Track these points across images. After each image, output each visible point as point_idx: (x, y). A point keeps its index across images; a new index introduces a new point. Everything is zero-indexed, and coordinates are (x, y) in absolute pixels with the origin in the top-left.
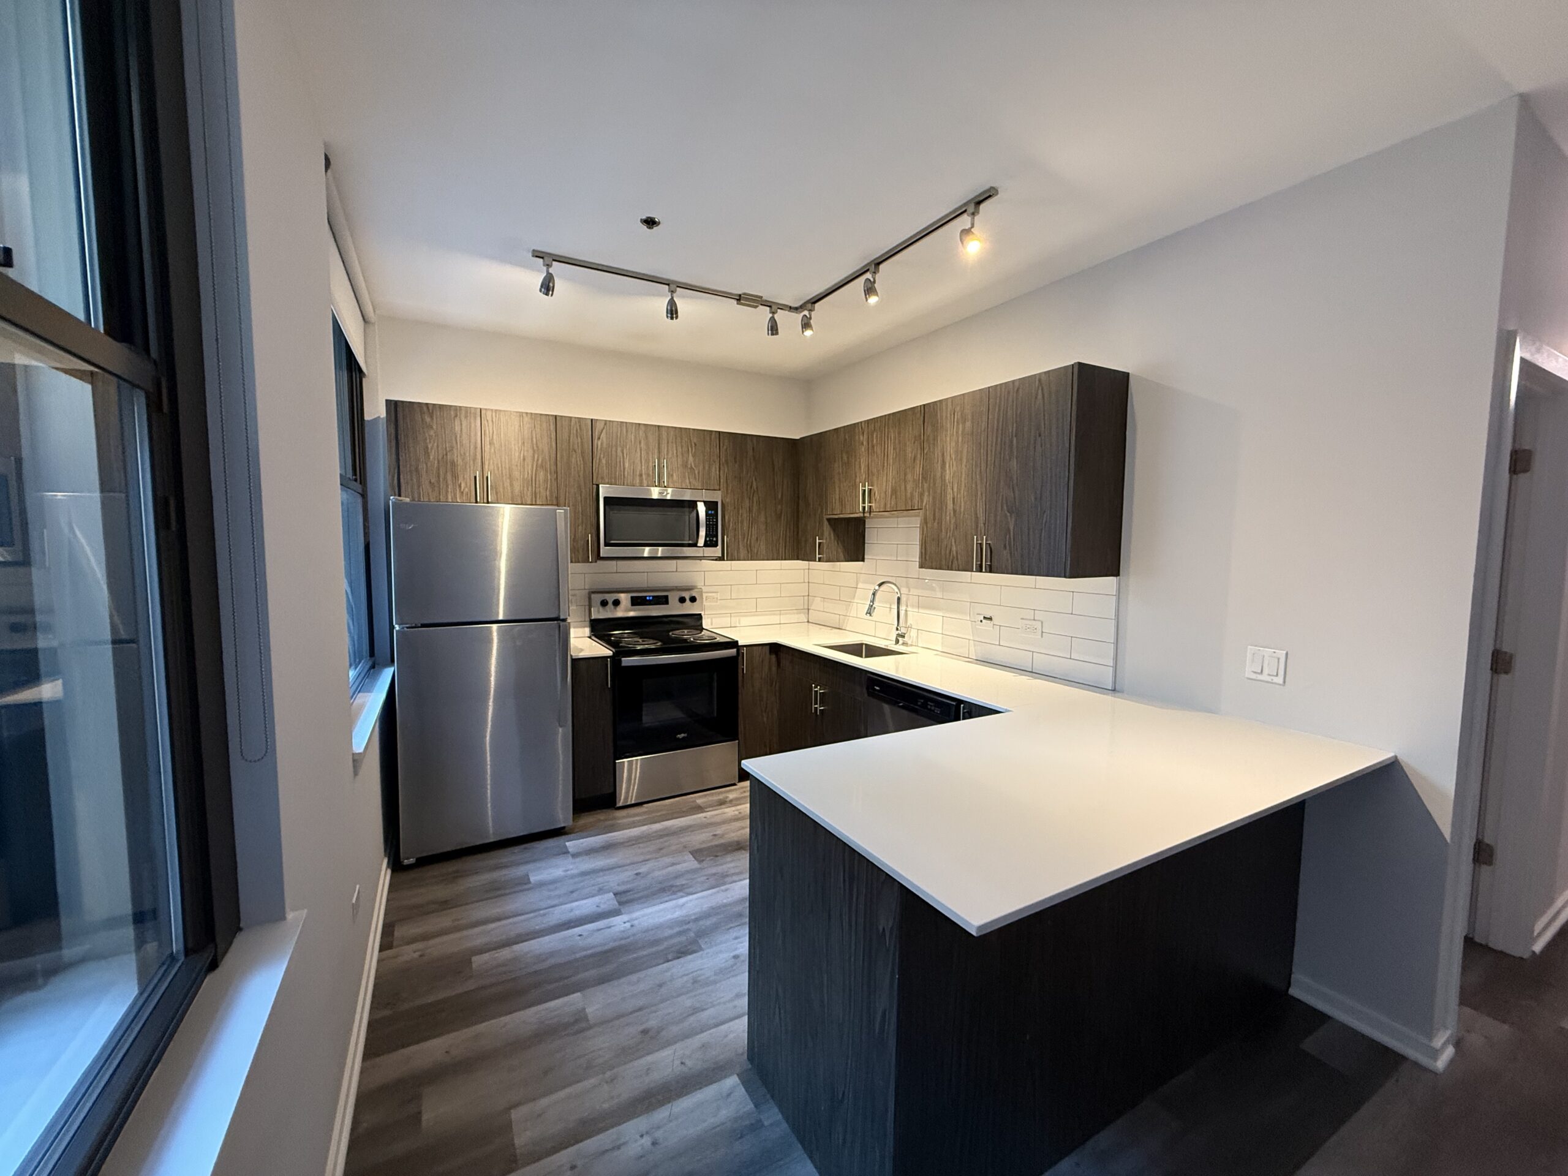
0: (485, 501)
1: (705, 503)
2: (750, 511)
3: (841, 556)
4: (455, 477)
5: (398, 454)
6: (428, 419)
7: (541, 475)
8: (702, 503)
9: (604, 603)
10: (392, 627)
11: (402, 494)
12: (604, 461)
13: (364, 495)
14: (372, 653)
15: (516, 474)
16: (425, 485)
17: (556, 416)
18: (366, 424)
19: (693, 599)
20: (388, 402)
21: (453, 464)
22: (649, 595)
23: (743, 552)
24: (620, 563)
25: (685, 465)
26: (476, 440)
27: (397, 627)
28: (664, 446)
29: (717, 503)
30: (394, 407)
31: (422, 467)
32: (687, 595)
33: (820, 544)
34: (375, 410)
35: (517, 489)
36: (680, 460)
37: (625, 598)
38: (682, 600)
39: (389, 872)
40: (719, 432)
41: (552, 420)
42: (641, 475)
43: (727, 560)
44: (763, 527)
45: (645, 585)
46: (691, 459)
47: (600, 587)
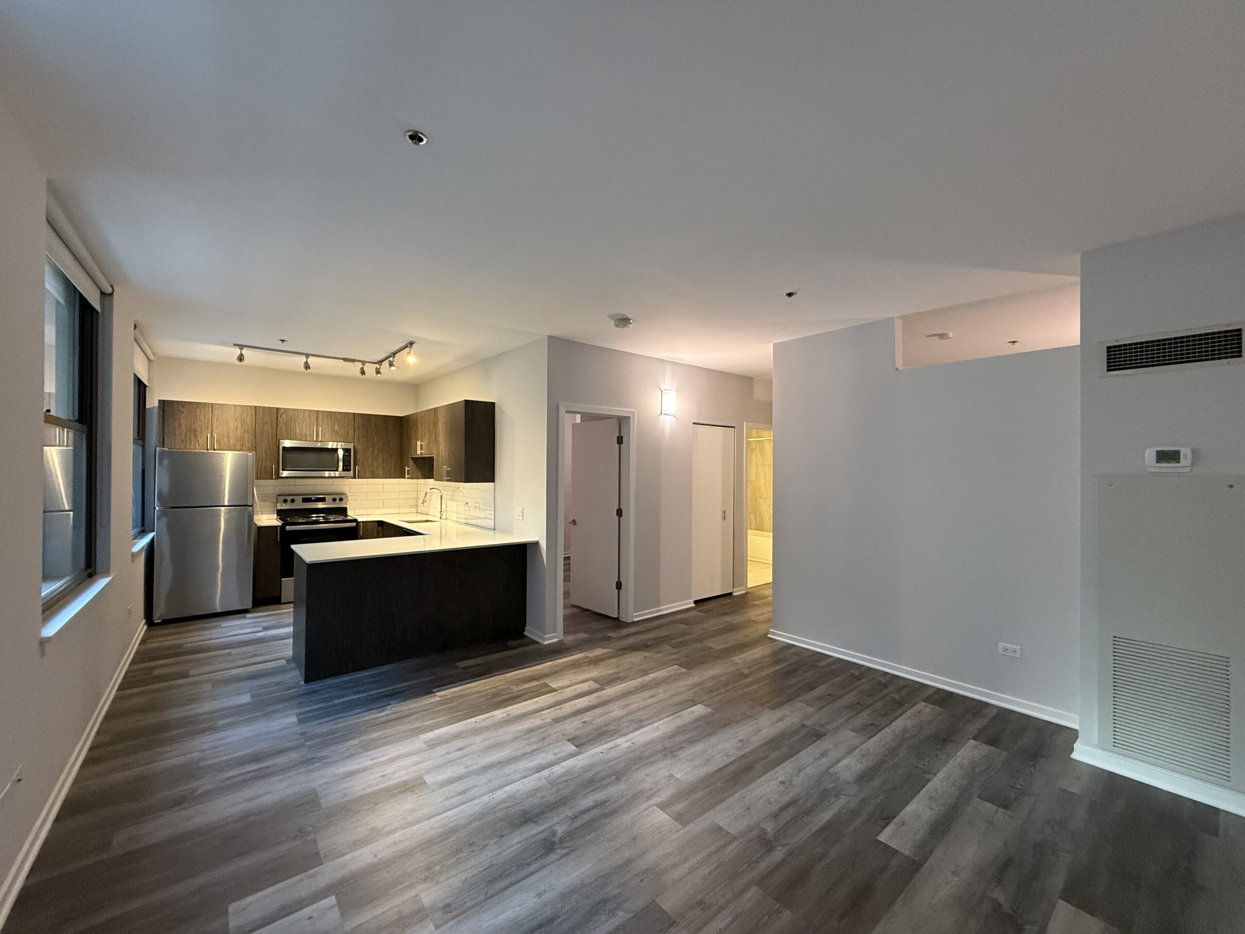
0: (206, 448)
1: (344, 449)
2: (373, 453)
3: (420, 477)
4: (196, 436)
5: (163, 426)
6: (181, 409)
7: (246, 435)
8: (342, 450)
9: (285, 501)
10: (155, 508)
11: (165, 446)
12: (284, 428)
13: (143, 446)
14: (143, 525)
15: (232, 435)
16: (178, 441)
17: (256, 407)
18: (146, 410)
19: (341, 499)
20: (160, 401)
21: (195, 430)
22: (313, 497)
23: (368, 474)
24: (297, 480)
25: (333, 430)
26: (209, 419)
27: (157, 508)
28: (320, 420)
29: (350, 449)
30: (163, 404)
31: (177, 432)
32: (338, 497)
33: (408, 470)
34: (152, 402)
35: (232, 441)
36: (330, 426)
37: (299, 499)
38: (334, 500)
39: (146, 627)
40: (354, 414)
41: (254, 408)
42: (306, 435)
43: (358, 478)
44: (380, 461)
45: (312, 492)
46: (337, 427)
47: (282, 493)
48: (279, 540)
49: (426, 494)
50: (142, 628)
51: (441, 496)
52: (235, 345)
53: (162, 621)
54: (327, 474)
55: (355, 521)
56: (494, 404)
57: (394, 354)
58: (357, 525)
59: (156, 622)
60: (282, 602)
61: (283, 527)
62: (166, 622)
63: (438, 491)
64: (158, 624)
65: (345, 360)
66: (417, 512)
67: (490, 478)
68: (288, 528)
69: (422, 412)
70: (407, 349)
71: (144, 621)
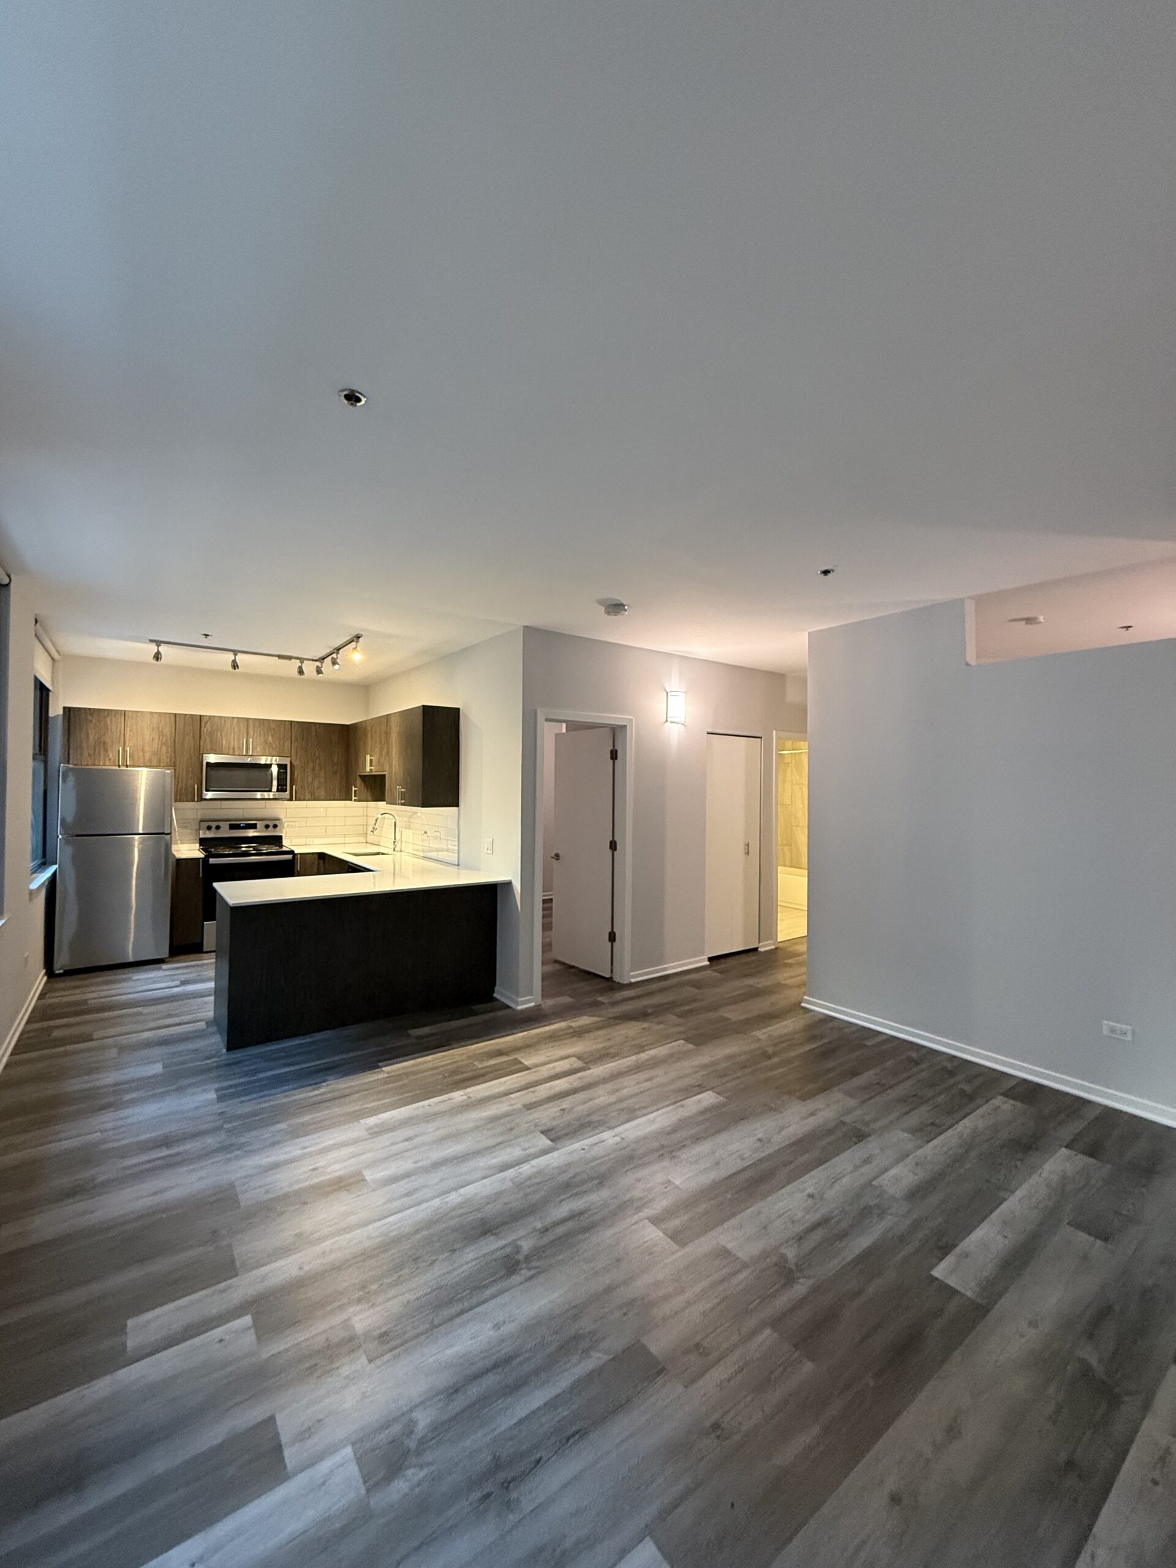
0: (117, 764)
1: (279, 766)
2: (314, 769)
3: (370, 798)
4: (106, 750)
5: (69, 741)
6: (90, 718)
7: (164, 748)
8: (276, 766)
9: (209, 828)
10: (58, 836)
11: (71, 761)
12: (208, 740)
13: (46, 762)
14: (44, 855)
15: (147, 748)
16: (86, 754)
17: (175, 715)
18: (50, 720)
19: (275, 826)
20: (65, 708)
21: (104, 742)
22: (242, 823)
23: (308, 796)
24: (223, 802)
25: (266, 742)
26: (121, 730)
27: (60, 837)
28: (251, 731)
29: (286, 765)
30: (68, 711)
31: (84, 744)
32: (271, 824)
33: (355, 791)
34: (56, 710)
35: (147, 757)
36: (262, 738)
37: (225, 826)
38: (267, 827)
39: (45, 978)
40: (291, 722)
41: (173, 717)
42: (234, 749)
43: (296, 800)
44: (322, 780)
45: (241, 817)
46: (270, 738)
47: (207, 817)
48: (201, 875)
49: (376, 820)
50: (41, 980)
51: (395, 823)
52: (151, 641)
53: (64, 971)
54: (259, 795)
55: (291, 852)
56: (459, 709)
57: (338, 649)
58: (294, 857)
59: (57, 972)
60: (205, 950)
61: (205, 860)
62: (69, 973)
63: (392, 817)
64: (60, 975)
65: (280, 657)
66: (366, 842)
67: (453, 800)
68: (212, 861)
69: (372, 719)
70: (353, 644)
71: (44, 971)
